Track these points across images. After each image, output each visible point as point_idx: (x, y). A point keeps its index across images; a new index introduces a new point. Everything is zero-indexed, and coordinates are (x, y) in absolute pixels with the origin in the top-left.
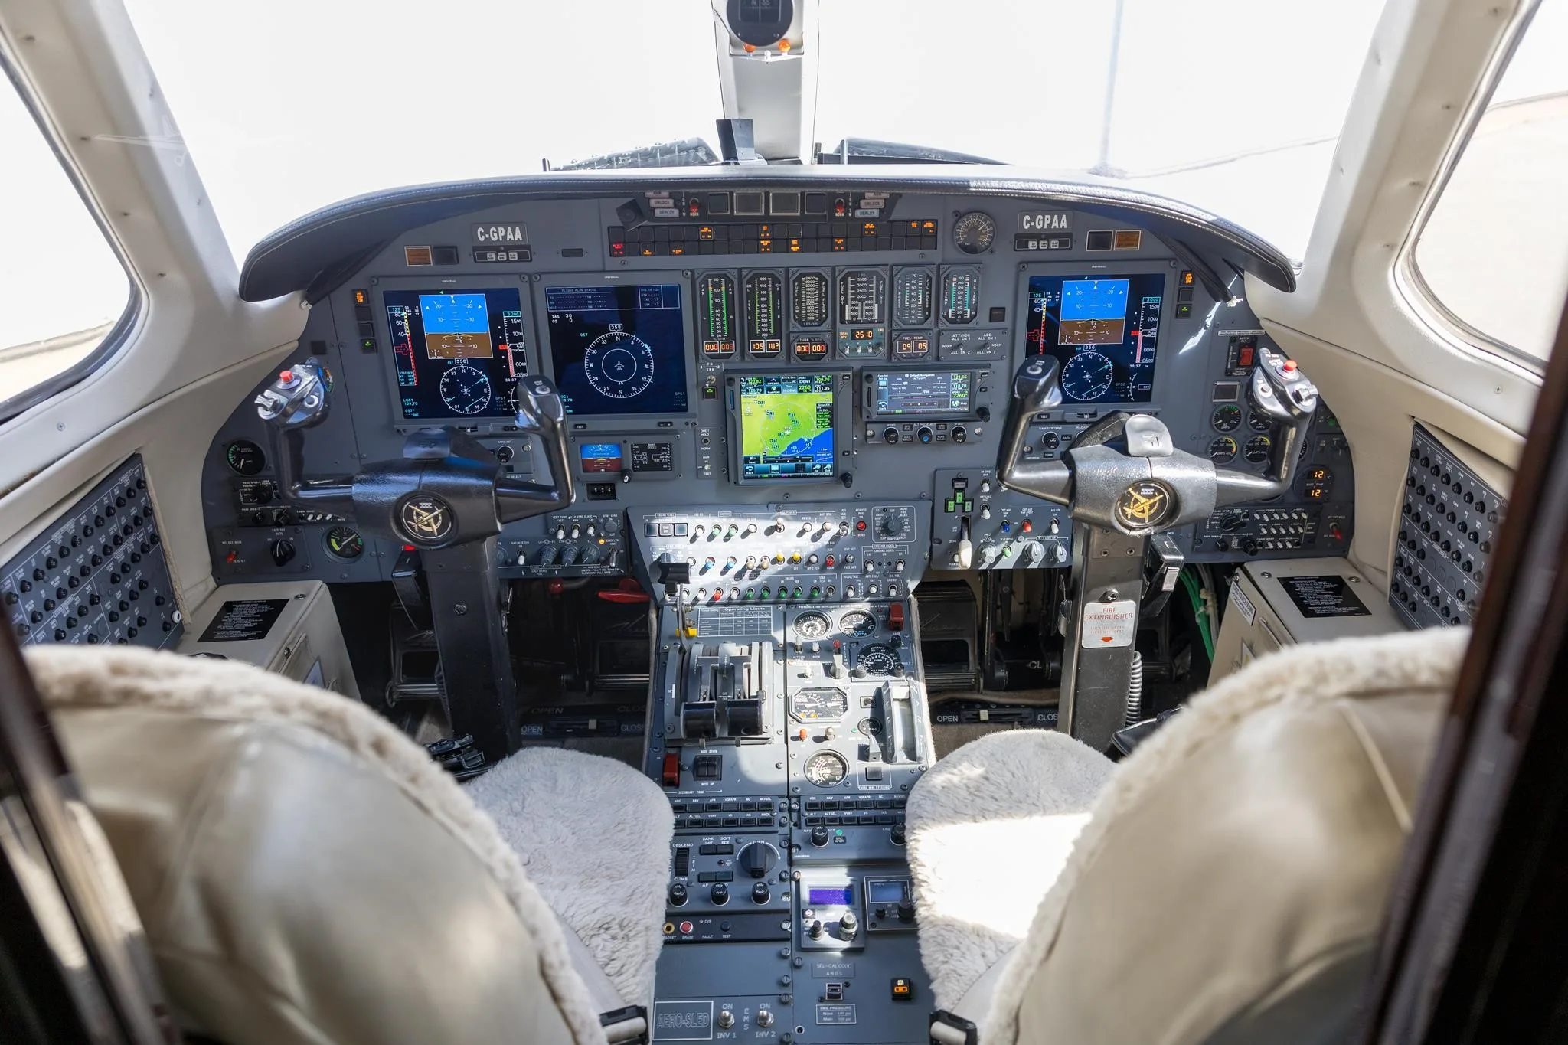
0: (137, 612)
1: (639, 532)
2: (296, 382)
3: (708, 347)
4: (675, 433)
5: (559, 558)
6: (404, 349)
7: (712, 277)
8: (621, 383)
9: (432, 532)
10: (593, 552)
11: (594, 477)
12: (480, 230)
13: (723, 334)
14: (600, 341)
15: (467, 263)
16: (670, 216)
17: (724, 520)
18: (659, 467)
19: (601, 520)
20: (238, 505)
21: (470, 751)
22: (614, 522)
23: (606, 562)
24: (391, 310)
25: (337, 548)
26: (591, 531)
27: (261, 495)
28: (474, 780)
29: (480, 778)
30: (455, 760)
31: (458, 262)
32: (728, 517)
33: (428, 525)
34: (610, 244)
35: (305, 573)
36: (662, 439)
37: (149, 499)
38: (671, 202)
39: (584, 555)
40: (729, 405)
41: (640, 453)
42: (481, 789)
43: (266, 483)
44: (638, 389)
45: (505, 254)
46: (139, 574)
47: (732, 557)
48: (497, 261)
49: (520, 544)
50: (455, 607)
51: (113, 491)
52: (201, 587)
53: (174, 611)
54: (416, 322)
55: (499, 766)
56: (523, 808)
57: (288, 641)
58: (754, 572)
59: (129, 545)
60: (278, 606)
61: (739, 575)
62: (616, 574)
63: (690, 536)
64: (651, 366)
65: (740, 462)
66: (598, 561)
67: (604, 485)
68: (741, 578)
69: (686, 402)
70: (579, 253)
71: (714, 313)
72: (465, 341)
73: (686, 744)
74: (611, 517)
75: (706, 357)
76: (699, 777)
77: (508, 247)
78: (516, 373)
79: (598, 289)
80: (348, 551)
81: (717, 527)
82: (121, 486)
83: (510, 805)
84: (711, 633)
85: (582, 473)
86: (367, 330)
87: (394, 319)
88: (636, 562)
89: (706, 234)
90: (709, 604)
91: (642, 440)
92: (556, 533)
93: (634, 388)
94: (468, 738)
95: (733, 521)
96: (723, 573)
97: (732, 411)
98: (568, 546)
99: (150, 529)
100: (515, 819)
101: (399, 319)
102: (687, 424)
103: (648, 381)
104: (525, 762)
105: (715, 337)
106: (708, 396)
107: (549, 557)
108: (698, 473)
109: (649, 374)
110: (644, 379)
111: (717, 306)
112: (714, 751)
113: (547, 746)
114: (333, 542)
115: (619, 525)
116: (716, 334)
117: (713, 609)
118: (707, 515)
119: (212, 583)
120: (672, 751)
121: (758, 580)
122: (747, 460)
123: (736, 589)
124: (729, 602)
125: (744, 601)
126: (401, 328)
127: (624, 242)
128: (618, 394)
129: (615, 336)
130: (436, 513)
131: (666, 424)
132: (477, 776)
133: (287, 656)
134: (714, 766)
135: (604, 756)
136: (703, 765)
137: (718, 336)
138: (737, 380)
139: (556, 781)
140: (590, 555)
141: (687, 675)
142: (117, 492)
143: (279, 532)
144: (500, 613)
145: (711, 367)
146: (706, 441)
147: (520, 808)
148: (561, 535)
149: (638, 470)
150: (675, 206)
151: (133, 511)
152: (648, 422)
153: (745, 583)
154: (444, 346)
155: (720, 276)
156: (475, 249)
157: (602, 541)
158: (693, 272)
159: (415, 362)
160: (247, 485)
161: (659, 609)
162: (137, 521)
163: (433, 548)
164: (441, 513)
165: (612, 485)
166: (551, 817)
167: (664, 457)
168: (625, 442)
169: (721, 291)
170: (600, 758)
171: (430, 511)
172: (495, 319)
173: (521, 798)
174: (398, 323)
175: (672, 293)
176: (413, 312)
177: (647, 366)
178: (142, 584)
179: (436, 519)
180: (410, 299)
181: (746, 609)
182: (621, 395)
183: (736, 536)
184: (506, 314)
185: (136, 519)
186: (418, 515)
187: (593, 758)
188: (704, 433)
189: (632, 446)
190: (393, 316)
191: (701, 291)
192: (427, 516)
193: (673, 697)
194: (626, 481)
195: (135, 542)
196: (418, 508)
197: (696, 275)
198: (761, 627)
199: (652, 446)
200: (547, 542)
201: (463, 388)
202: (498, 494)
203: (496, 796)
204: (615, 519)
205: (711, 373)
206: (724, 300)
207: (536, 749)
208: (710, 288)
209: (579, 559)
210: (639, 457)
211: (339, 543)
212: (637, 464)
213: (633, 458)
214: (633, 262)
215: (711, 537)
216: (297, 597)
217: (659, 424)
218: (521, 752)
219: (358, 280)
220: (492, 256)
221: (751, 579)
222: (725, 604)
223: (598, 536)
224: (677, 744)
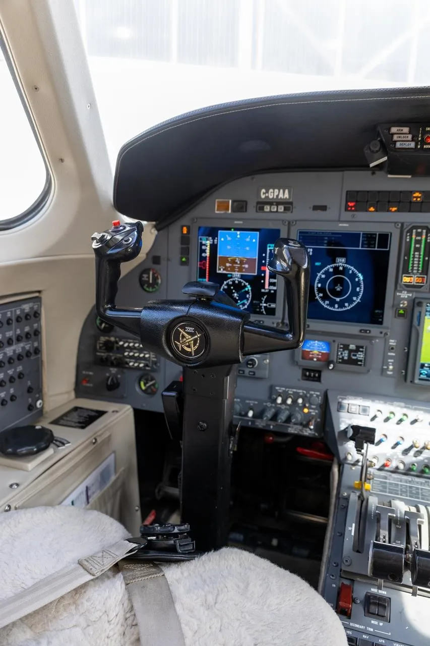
0: (12, 391)
1: (333, 407)
2: (121, 228)
3: (406, 279)
4: (370, 338)
5: (275, 417)
6: (204, 265)
7: (416, 227)
8: (338, 299)
9: (191, 352)
10: (299, 417)
11: (307, 364)
12: (263, 191)
13: (418, 270)
14: (328, 269)
15: (251, 212)
16: (407, 147)
17: (399, 409)
18: (355, 362)
19: (308, 395)
20: (95, 350)
21: (186, 537)
22: (316, 396)
23: (307, 425)
24: (201, 239)
25: (143, 388)
26: (300, 401)
27: (109, 346)
28: (182, 564)
29: (187, 563)
30: (172, 542)
31: (246, 211)
32: (402, 407)
33: (189, 346)
34: (347, 202)
35: (121, 400)
36: (360, 342)
37: (40, 326)
38: (410, 137)
39: (292, 418)
40: (415, 322)
41: (343, 351)
42: (186, 574)
43: (113, 339)
44: (349, 305)
45: (276, 207)
46: (20, 369)
47: (401, 438)
48: (271, 212)
49: (252, 403)
50: (199, 424)
51: (15, 311)
52: (66, 396)
53: (38, 400)
54: (214, 248)
55: (205, 557)
56: (216, 603)
57: (98, 434)
58: (417, 451)
59: (18, 348)
60: (101, 413)
61: (406, 452)
62: (311, 436)
63: (372, 416)
64: (361, 290)
65: (418, 366)
66: (301, 424)
67: (314, 371)
68: (407, 454)
69: (382, 318)
70: (324, 208)
71: (414, 255)
72: (242, 262)
73: (358, 579)
74: (315, 394)
75: (404, 286)
76: (369, 613)
77: (278, 203)
78: (269, 286)
79: (333, 233)
80: (149, 391)
81: (392, 413)
82: (22, 311)
83: (206, 596)
84: (381, 491)
85: (300, 359)
86: (185, 252)
87: (202, 244)
88: (327, 429)
89: (417, 197)
90: (379, 469)
91: (346, 341)
92: (276, 399)
93: (346, 304)
94: (186, 527)
95: (405, 411)
96: (393, 448)
97: (418, 327)
98: (282, 410)
99: (36, 344)
100: (206, 612)
101: (204, 245)
102: (381, 333)
103: (357, 300)
104: (225, 559)
105: (412, 272)
106: (400, 315)
107: (269, 414)
108: (383, 371)
109: (359, 295)
110: (355, 298)
111: (417, 250)
112: (383, 592)
113: (245, 550)
114: (142, 383)
115: (319, 400)
116: (412, 270)
117: (382, 473)
118: (385, 403)
119: (73, 395)
120: (347, 582)
121: (420, 458)
122: (423, 366)
123: (403, 463)
124: (396, 471)
125: (408, 471)
126: (204, 251)
127: (357, 201)
128: (334, 307)
129: (339, 267)
130: (196, 337)
131: (366, 331)
132: (183, 561)
133: (94, 443)
134: (385, 607)
135: (291, 572)
136: (375, 604)
137: (415, 271)
138: (424, 304)
139: (248, 584)
140: (297, 418)
141: (366, 518)
142: (18, 312)
143: (114, 370)
144: (230, 438)
145: (404, 295)
146: (392, 349)
147: (213, 603)
148: (279, 400)
149: (340, 362)
150: (413, 140)
151: (27, 329)
152: (353, 329)
153: (410, 458)
154: (228, 265)
155: (423, 228)
156: (258, 203)
157: (306, 410)
158: (402, 224)
159: (209, 273)
160: (103, 339)
161: (341, 465)
162: (28, 335)
163: (189, 365)
164: (200, 337)
165: (320, 372)
166: (238, 620)
167: (360, 356)
168: (334, 341)
169: (421, 239)
170: (287, 572)
171: (192, 334)
172: (262, 249)
173: (216, 592)
174: (203, 247)
175: (384, 239)
176: (213, 242)
177: (358, 289)
178: (20, 375)
179: (195, 341)
180: (212, 233)
181: (409, 478)
182: (336, 308)
183: (407, 422)
184: (270, 247)
185: (27, 334)
186: (183, 337)
187: (282, 571)
188: (392, 342)
189: (338, 345)
190: (201, 243)
191: (406, 239)
192: (189, 338)
193: (353, 534)
194: (331, 368)
195: (23, 348)
196: (184, 331)
197: (405, 226)
198: (422, 495)
199: (352, 347)
200: (269, 404)
201: (234, 293)
202: (244, 330)
203: (196, 583)
204: (318, 396)
205: (404, 299)
206: (423, 246)
207: (236, 550)
208: (414, 237)
209: (288, 420)
210: (342, 354)
211: (145, 384)
212: (340, 359)
213: (338, 354)
214: (361, 215)
215: (387, 420)
216: (113, 412)
217: (361, 331)
218: (225, 550)
219: (185, 220)
220: (267, 208)
221: (415, 457)
222: (392, 472)
223: (304, 406)
224: (352, 577)
